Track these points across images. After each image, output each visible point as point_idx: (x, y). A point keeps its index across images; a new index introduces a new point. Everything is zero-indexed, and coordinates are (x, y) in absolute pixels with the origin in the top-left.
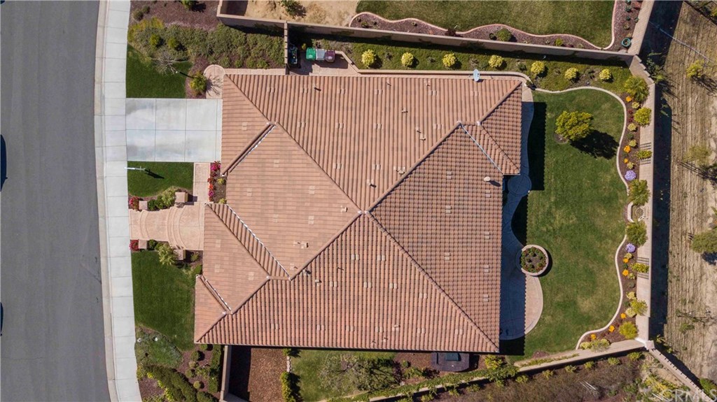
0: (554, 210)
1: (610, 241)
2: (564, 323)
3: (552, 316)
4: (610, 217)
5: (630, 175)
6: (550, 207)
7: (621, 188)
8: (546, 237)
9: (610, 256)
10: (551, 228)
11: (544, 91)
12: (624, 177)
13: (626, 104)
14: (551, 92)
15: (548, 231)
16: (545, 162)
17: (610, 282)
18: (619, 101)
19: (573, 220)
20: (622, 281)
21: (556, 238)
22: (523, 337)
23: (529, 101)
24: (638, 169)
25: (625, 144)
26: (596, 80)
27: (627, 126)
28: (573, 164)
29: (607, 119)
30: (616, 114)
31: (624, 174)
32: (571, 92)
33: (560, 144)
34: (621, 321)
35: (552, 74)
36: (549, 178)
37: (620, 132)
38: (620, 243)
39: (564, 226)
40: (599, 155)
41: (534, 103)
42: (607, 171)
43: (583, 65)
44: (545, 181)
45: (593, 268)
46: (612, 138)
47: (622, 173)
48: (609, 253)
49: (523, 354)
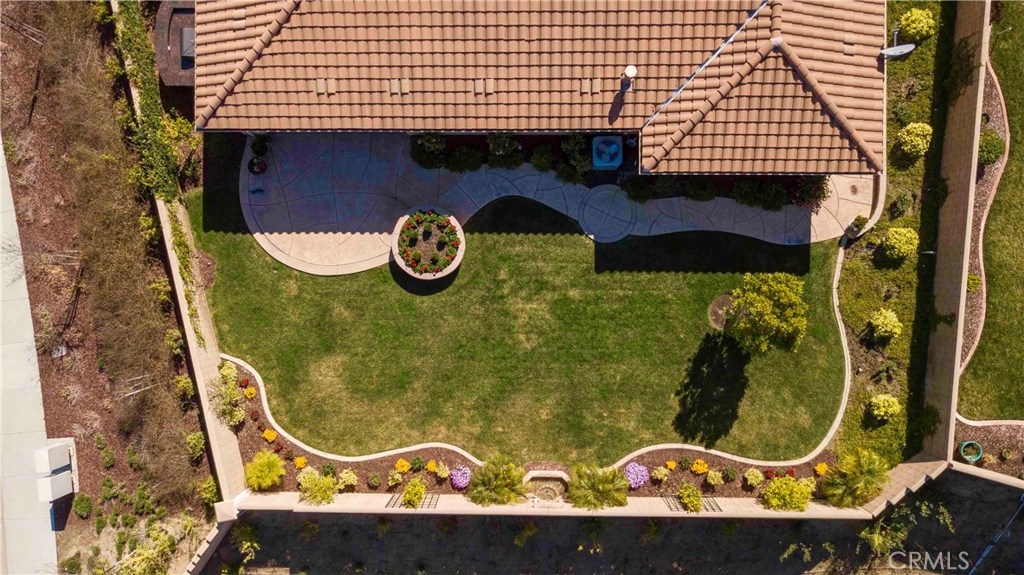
0: (549, 296)
1: (476, 430)
2: (281, 325)
3: (297, 297)
4: (535, 430)
5: (638, 474)
6: (554, 289)
7: (607, 455)
8: (485, 280)
9: (443, 428)
10: (506, 292)
11: (839, 267)
12: (632, 460)
13: (808, 464)
14: (835, 285)
15: (499, 284)
16: (664, 274)
17: (380, 431)
18: (815, 447)
19: (526, 343)
20: (382, 460)
21: (482, 303)
22: (246, 230)
23: (813, 233)
24: (651, 494)
25: (713, 462)
26: (870, 388)
27: (757, 467)
28: (659, 340)
29: (771, 419)
30: (783, 441)
31: (640, 460)
32: (837, 332)
33: (709, 310)
34: (289, 458)
35: (883, 281)
36: (625, 284)
37: (742, 450)
38: (474, 454)
39: (512, 322)
40: (683, 403)
41: (807, 247)
42: (645, 422)
43: (907, 354)
44: (617, 275)
45: (414, 390)
46: (726, 431)
47: (641, 457)
48: (449, 427)
49: (206, 229)
